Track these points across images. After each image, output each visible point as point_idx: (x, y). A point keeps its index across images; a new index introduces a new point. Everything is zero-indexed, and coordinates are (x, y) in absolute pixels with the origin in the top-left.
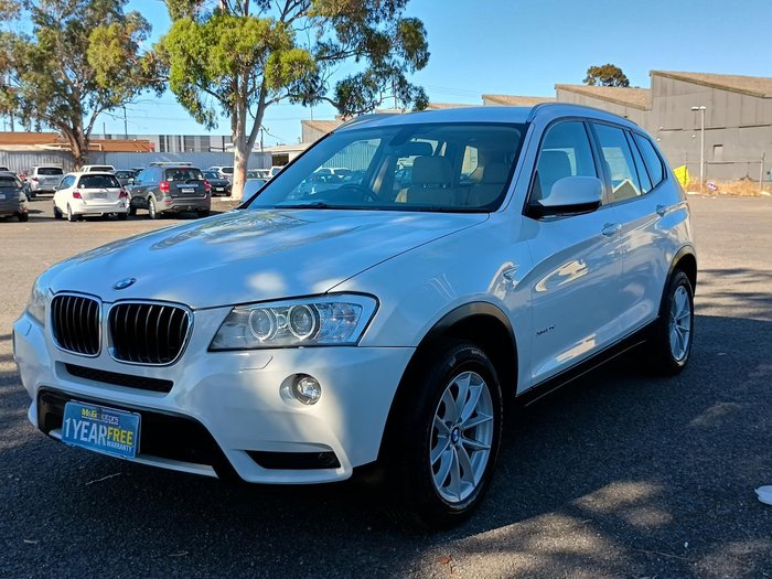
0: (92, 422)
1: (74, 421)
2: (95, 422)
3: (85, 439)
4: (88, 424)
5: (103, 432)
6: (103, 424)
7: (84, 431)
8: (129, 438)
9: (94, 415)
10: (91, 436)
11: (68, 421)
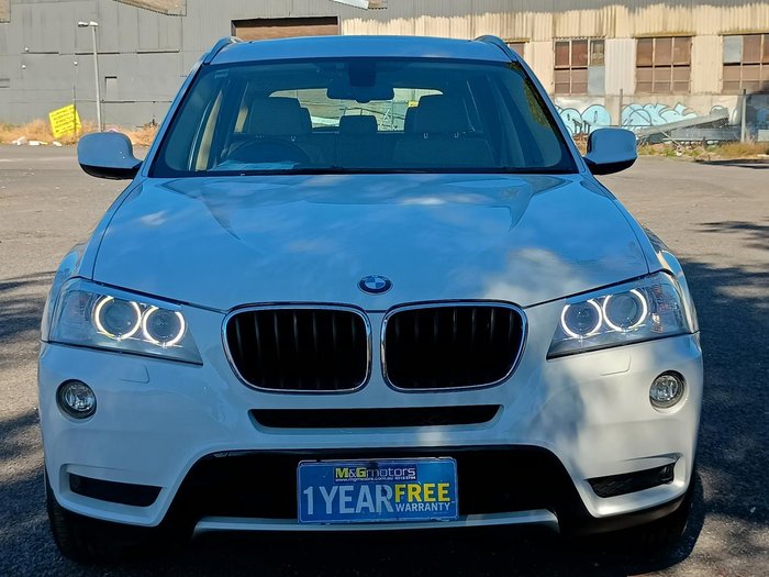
0: (358, 484)
1: (322, 489)
2: (365, 483)
3: (351, 511)
4: (351, 488)
5: (384, 493)
6: (381, 483)
7: (344, 499)
8: (441, 492)
9: (361, 473)
10: (361, 504)
11: (309, 491)
